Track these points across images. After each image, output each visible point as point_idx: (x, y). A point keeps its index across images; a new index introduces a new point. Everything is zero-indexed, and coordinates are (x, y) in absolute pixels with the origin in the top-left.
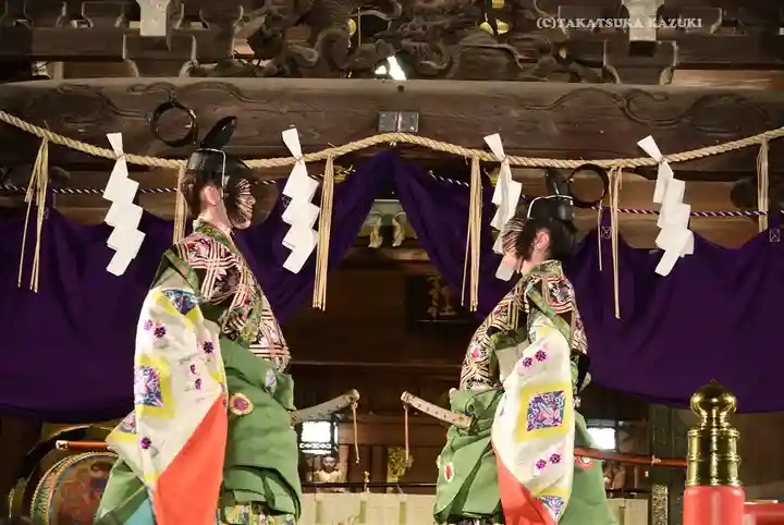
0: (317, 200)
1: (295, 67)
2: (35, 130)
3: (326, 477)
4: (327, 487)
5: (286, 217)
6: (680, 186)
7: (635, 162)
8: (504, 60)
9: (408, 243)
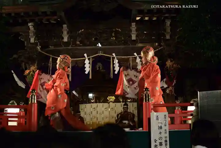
2: (50, 55)
3: (92, 101)
4: (93, 103)
5: (85, 66)
6: (140, 60)
7: (133, 57)
8: (115, 43)
9: (102, 69)
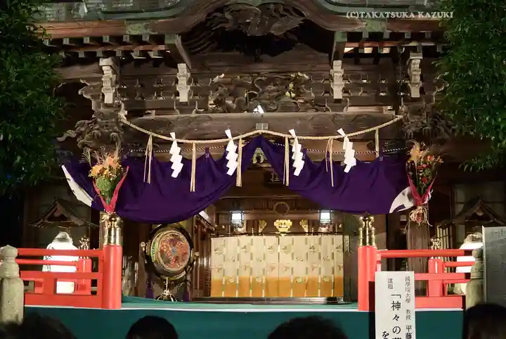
0: (237, 152)
1: (229, 110)
2: (148, 132)
5: (227, 158)
6: (351, 144)
7: (337, 137)
8: (295, 105)
9: (264, 162)
